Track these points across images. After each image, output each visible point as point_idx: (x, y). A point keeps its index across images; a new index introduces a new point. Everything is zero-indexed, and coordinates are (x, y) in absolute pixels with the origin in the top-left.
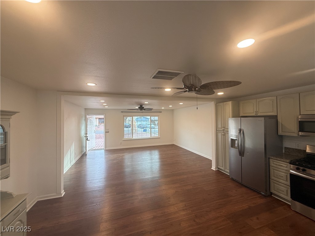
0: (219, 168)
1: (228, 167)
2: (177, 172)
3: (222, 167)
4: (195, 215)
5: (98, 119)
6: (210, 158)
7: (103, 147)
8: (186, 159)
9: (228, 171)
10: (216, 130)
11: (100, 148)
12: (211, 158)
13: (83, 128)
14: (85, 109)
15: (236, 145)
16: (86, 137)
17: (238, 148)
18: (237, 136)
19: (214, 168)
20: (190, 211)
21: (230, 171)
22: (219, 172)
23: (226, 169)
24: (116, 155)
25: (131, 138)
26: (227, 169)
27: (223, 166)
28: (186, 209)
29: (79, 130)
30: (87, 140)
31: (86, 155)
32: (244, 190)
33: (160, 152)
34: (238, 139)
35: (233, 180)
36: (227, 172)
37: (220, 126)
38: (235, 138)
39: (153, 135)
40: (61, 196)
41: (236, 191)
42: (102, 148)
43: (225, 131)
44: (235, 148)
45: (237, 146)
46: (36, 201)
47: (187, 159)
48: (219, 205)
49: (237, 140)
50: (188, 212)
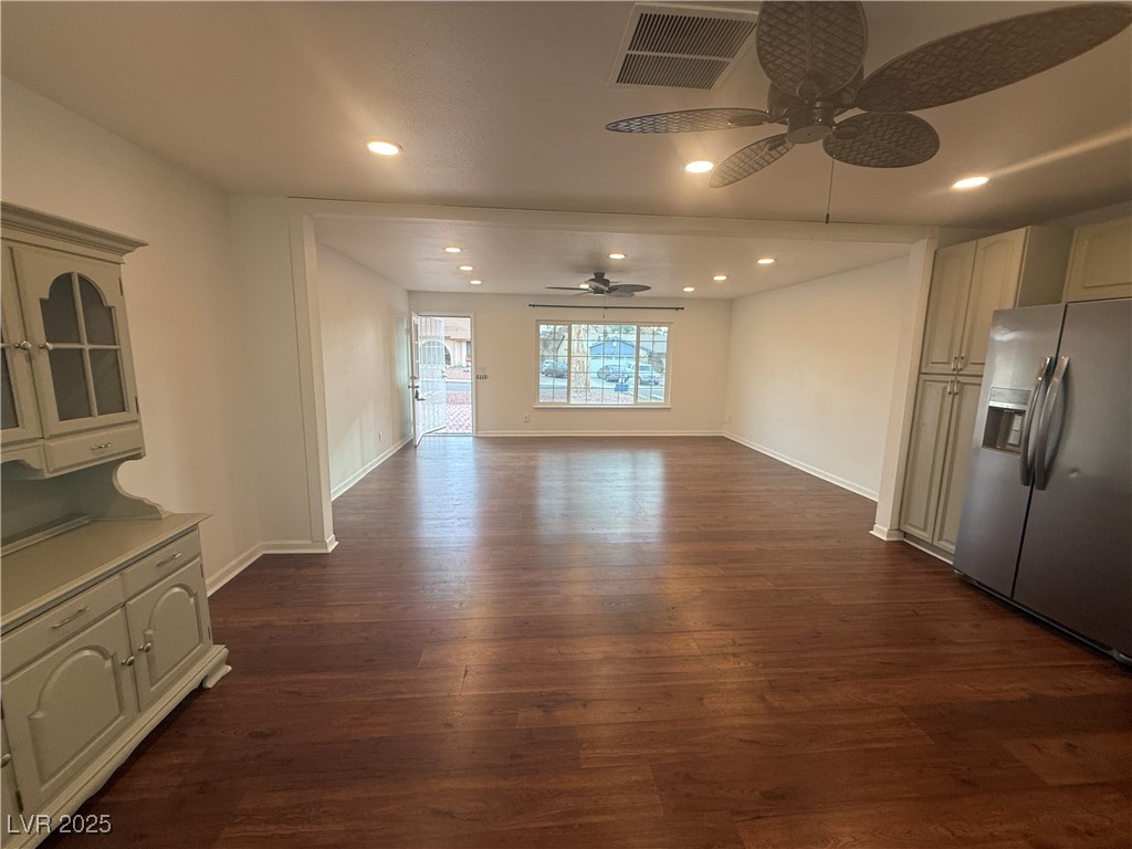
0: (906, 535)
1: (951, 532)
2: (719, 529)
3: (925, 530)
4: (769, 681)
5: (464, 345)
6: (872, 495)
7: (470, 431)
8: (762, 488)
9: (952, 548)
10: (920, 373)
11: (460, 431)
12: (875, 496)
13: (403, 355)
14: (410, 293)
15: (1013, 439)
16: (413, 387)
17: (1021, 449)
18: (1024, 397)
19: (882, 530)
20: (750, 664)
21: (956, 550)
22: (903, 549)
23: (940, 539)
24: (507, 454)
25: (564, 404)
26: (947, 541)
27: (930, 528)
28: (734, 655)
29: (390, 361)
30: (417, 397)
31: (416, 447)
32: (1016, 628)
33: (666, 455)
34: (1026, 408)
35: (966, 582)
36: (945, 549)
37: (939, 353)
38: (1010, 406)
39: (644, 400)
40: (324, 551)
41: (977, 626)
42: (467, 431)
43: (967, 376)
44: (1003, 449)
45: (1016, 442)
46: (260, 555)
47: (768, 491)
48: (883, 663)
49: (1021, 413)
50: (742, 665)
